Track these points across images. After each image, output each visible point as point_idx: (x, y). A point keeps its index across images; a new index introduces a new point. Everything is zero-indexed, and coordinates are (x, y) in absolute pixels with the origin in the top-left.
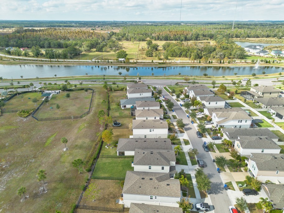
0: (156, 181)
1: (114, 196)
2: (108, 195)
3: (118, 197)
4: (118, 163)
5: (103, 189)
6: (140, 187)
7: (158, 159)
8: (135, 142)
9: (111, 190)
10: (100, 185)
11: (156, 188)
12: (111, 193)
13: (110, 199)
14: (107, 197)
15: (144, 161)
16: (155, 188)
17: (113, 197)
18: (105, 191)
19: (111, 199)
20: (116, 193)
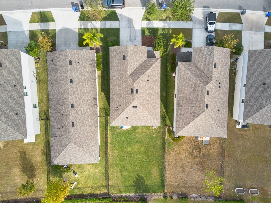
0: (210, 85)
1: (195, 150)
2: (195, 157)
3: (198, 143)
4: (122, 154)
5: (183, 168)
6: (219, 110)
7: (148, 81)
8: (75, 128)
9: (184, 155)
10: (175, 175)
11: (220, 85)
12: (191, 154)
13: (201, 154)
14: (198, 160)
15: (154, 105)
16: (220, 87)
17: (198, 150)
18: (187, 164)
19: (202, 152)
20: (190, 147)
